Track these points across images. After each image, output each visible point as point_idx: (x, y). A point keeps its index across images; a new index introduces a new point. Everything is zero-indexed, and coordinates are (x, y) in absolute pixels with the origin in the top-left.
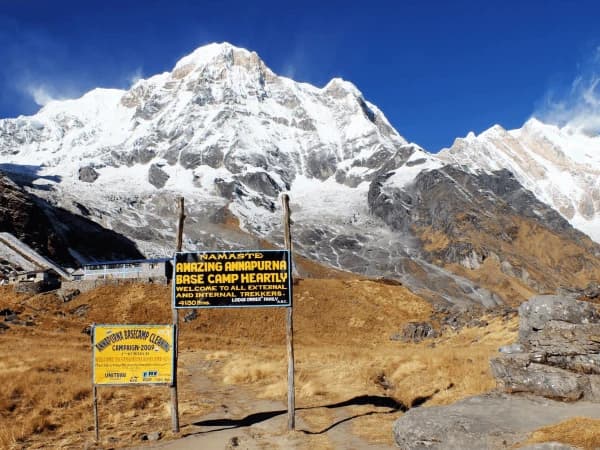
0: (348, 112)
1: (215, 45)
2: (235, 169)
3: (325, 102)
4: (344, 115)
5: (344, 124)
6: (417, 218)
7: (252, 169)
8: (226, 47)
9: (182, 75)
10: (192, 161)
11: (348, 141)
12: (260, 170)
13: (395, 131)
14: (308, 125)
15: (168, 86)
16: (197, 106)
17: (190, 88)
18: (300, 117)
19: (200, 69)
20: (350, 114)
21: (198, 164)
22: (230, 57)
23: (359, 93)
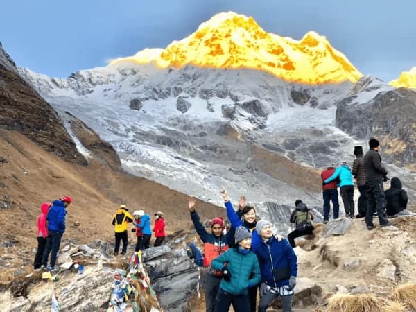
0: (319, 55)
1: (223, 14)
2: (236, 99)
3: (301, 49)
4: (316, 58)
5: (316, 65)
6: (377, 129)
7: (248, 99)
8: (231, 15)
9: (200, 36)
10: (206, 94)
11: (320, 76)
12: (254, 98)
13: (354, 68)
14: (289, 66)
15: (191, 44)
16: (211, 57)
17: (207, 42)
18: (284, 61)
19: (212, 31)
20: (321, 57)
21: (212, 96)
22: (235, 21)
23: (327, 43)
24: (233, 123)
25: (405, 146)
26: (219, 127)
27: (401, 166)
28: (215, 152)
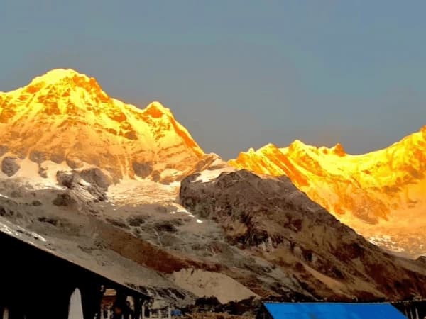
0: (163, 128)
1: (62, 70)
2: (73, 165)
3: (145, 119)
4: (159, 131)
5: (159, 137)
6: (219, 209)
7: (86, 166)
8: (70, 73)
9: (33, 90)
10: (38, 157)
11: (163, 149)
12: (93, 166)
13: (196, 144)
14: (132, 135)
15: (22, 98)
16: (45, 115)
17: (41, 99)
18: (126, 129)
19: (48, 88)
20: (165, 129)
21: (45, 159)
22: (75, 79)
23: (171, 115)
24: (73, 193)
25: (246, 229)
26: (55, 197)
27: (243, 248)
28: (55, 225)
